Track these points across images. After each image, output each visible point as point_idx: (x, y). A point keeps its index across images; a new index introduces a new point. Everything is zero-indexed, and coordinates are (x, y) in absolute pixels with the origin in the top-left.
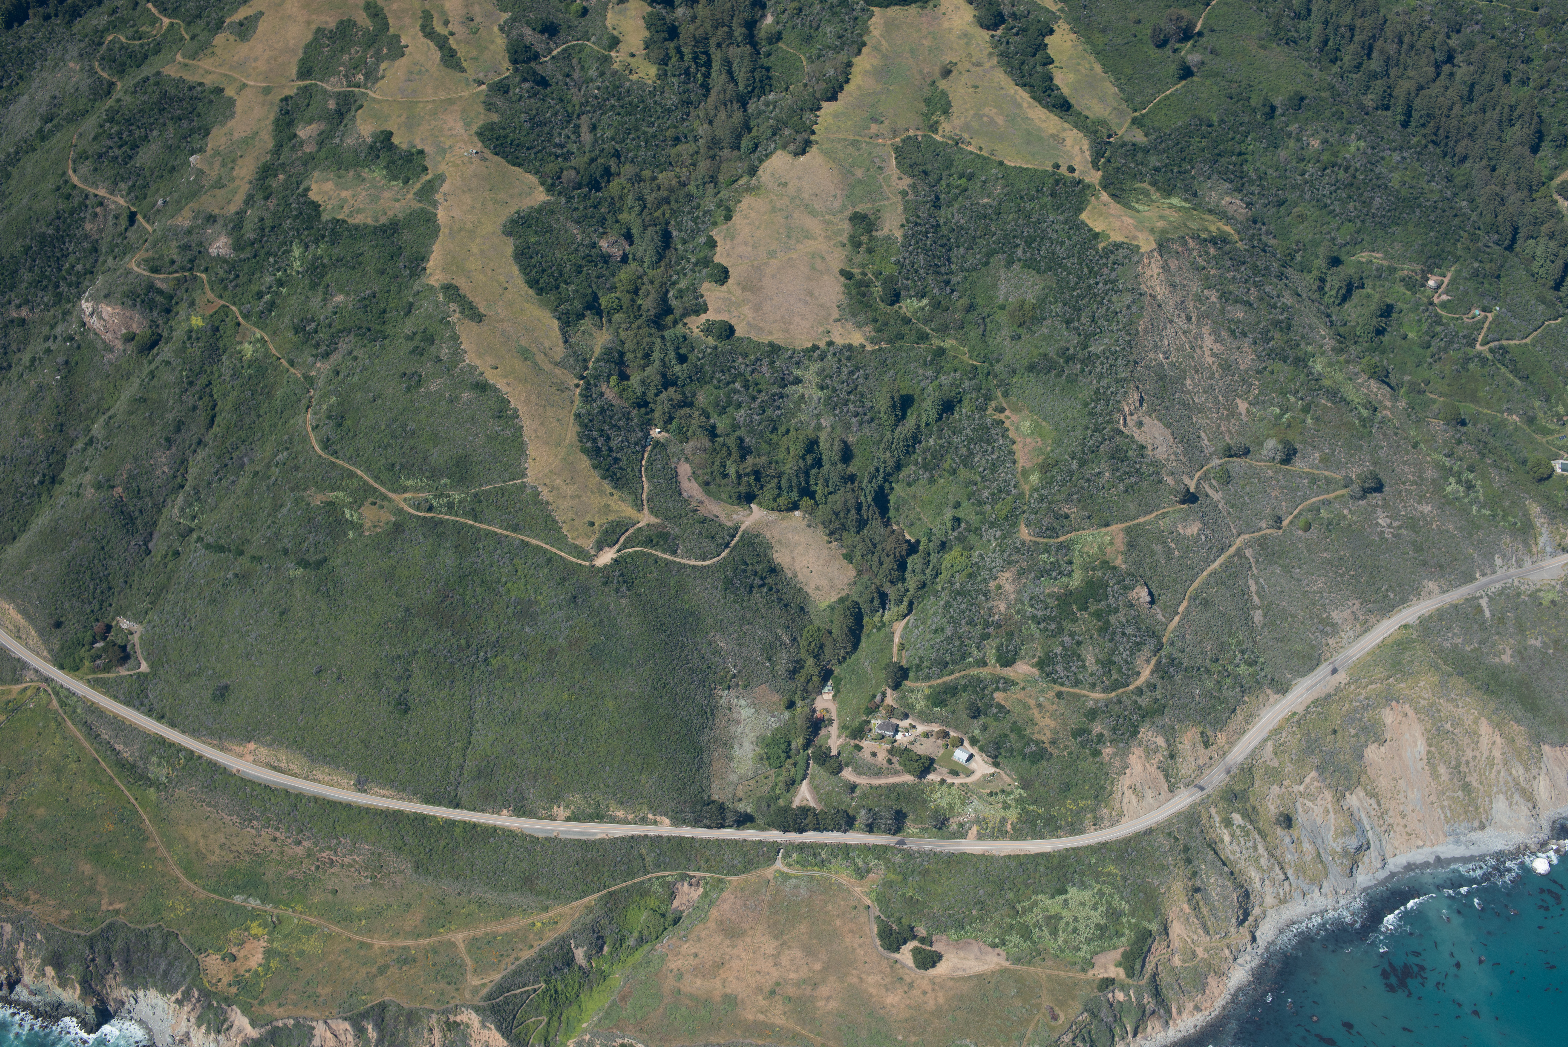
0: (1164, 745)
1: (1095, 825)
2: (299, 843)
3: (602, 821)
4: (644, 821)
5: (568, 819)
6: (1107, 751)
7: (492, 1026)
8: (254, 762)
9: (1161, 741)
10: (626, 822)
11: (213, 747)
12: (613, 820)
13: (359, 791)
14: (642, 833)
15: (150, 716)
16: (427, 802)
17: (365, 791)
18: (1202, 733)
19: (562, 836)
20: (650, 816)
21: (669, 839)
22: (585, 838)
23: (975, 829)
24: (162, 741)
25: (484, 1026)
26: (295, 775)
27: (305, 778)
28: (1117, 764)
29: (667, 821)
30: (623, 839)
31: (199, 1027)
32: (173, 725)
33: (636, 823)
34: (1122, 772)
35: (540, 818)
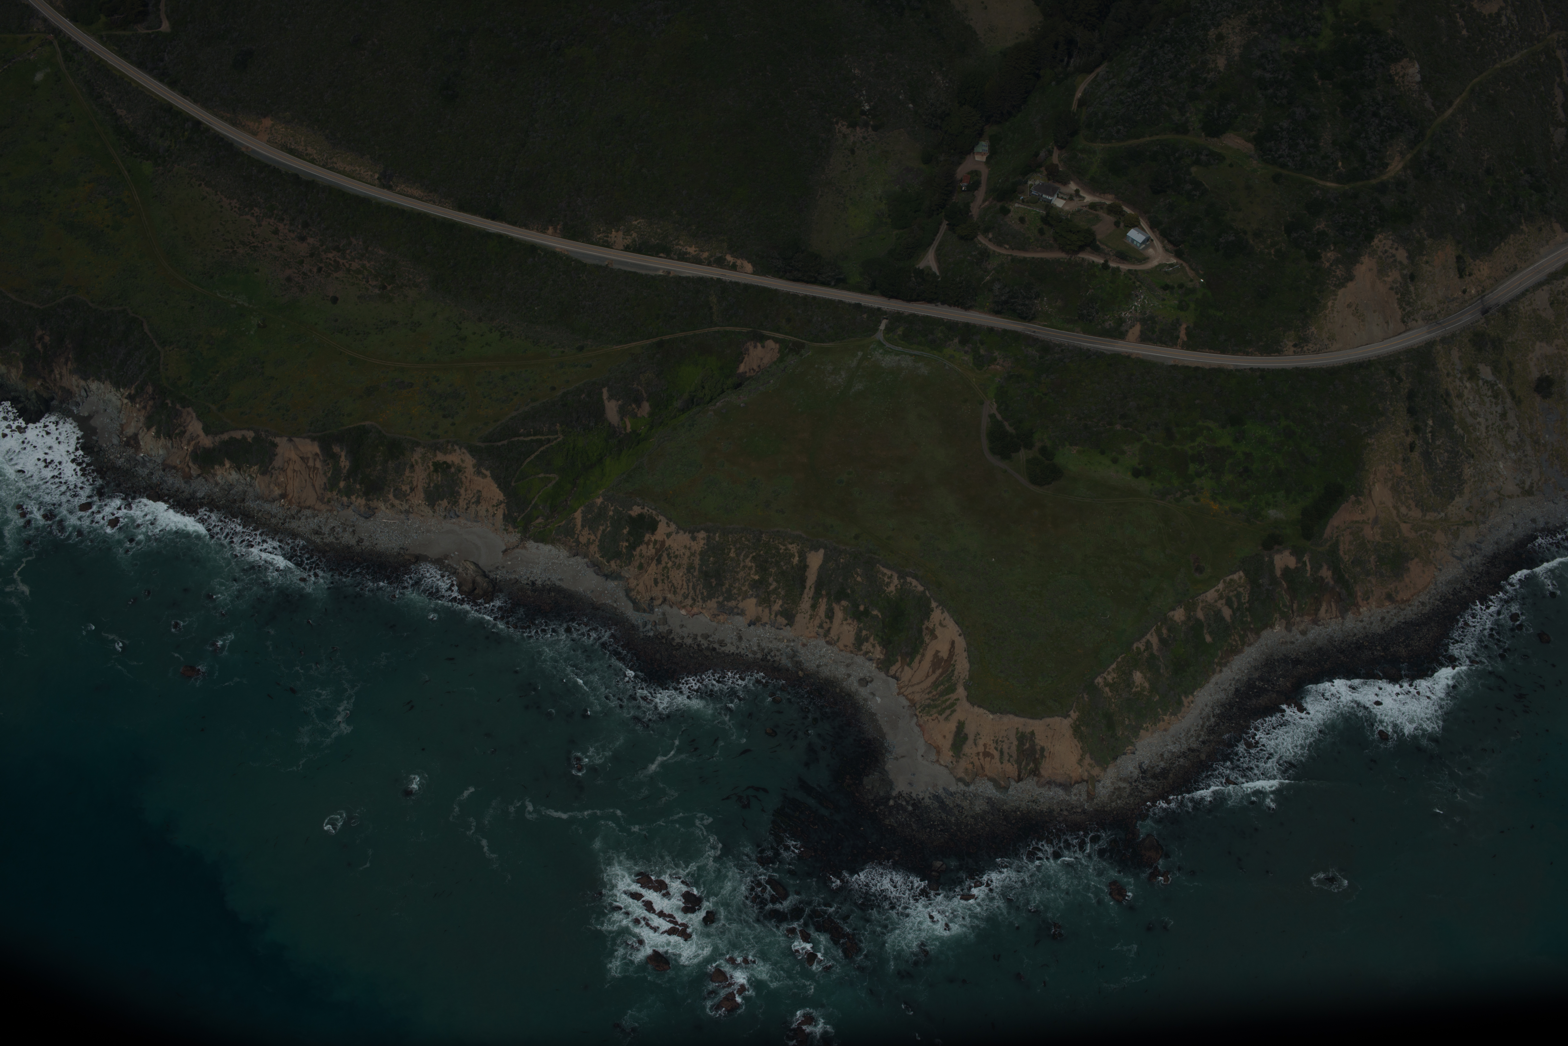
0: (1405, 262)
1: (1295, 346)
2: (302, 239)
3: (668, 257)
4: (720, 263)
5: (627, 249)
6: (1330, 255)
7: (488, 473)
8: (269, 142)
9: (1402, 255)
10: (697, 261)
11: (226, 121)
12: (683, 257)
13: (383, 186)
14: (715, 277)
15: (161, 81)
16: (461, 208)
17: (390, 188)
18: (1459, 258)
19: (616, 267)
20: (729, 258)
21: (747, 287)
22: (643, 272)
23: (1137, 328)
24: (169, 109)
25: (479, 473)
26: (313, 161)
27: (324, 166)
28: (1338, 273)
29: (749, 267)
30: (688, 279)
31: (149, 429)
32: (185, 93)
33: (709, 264)
34: (1342, 285)
35: (593, 243)
